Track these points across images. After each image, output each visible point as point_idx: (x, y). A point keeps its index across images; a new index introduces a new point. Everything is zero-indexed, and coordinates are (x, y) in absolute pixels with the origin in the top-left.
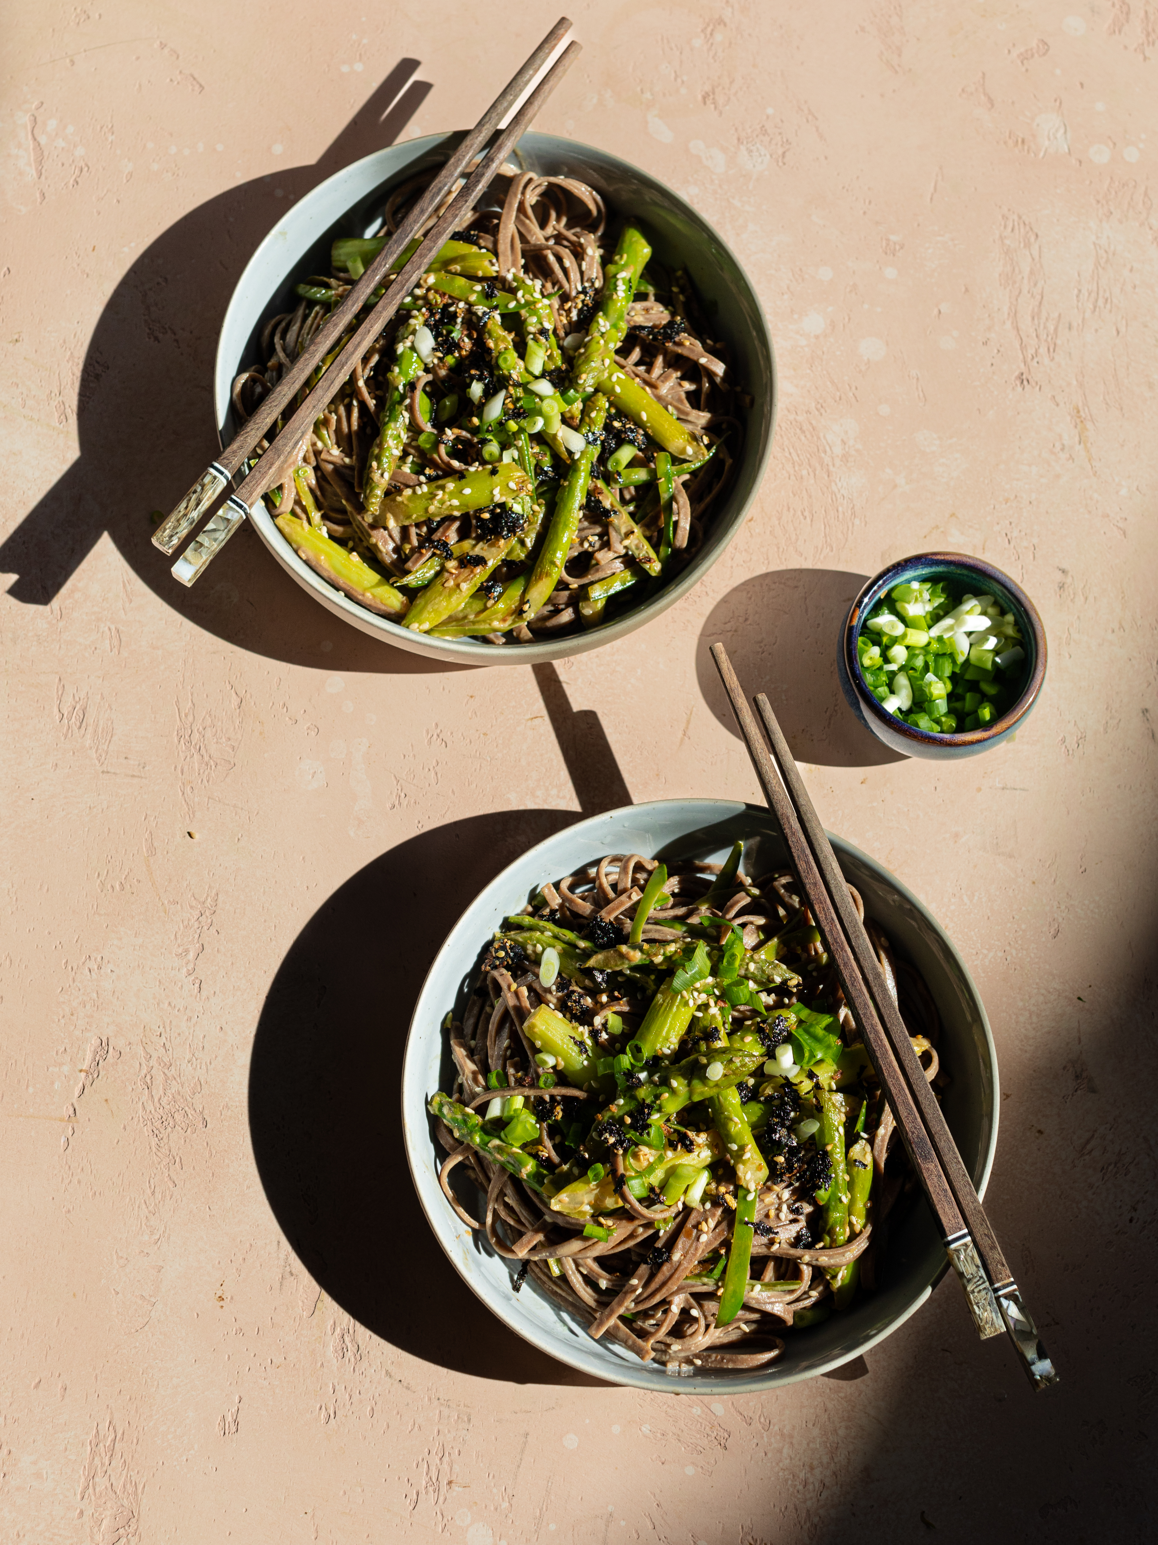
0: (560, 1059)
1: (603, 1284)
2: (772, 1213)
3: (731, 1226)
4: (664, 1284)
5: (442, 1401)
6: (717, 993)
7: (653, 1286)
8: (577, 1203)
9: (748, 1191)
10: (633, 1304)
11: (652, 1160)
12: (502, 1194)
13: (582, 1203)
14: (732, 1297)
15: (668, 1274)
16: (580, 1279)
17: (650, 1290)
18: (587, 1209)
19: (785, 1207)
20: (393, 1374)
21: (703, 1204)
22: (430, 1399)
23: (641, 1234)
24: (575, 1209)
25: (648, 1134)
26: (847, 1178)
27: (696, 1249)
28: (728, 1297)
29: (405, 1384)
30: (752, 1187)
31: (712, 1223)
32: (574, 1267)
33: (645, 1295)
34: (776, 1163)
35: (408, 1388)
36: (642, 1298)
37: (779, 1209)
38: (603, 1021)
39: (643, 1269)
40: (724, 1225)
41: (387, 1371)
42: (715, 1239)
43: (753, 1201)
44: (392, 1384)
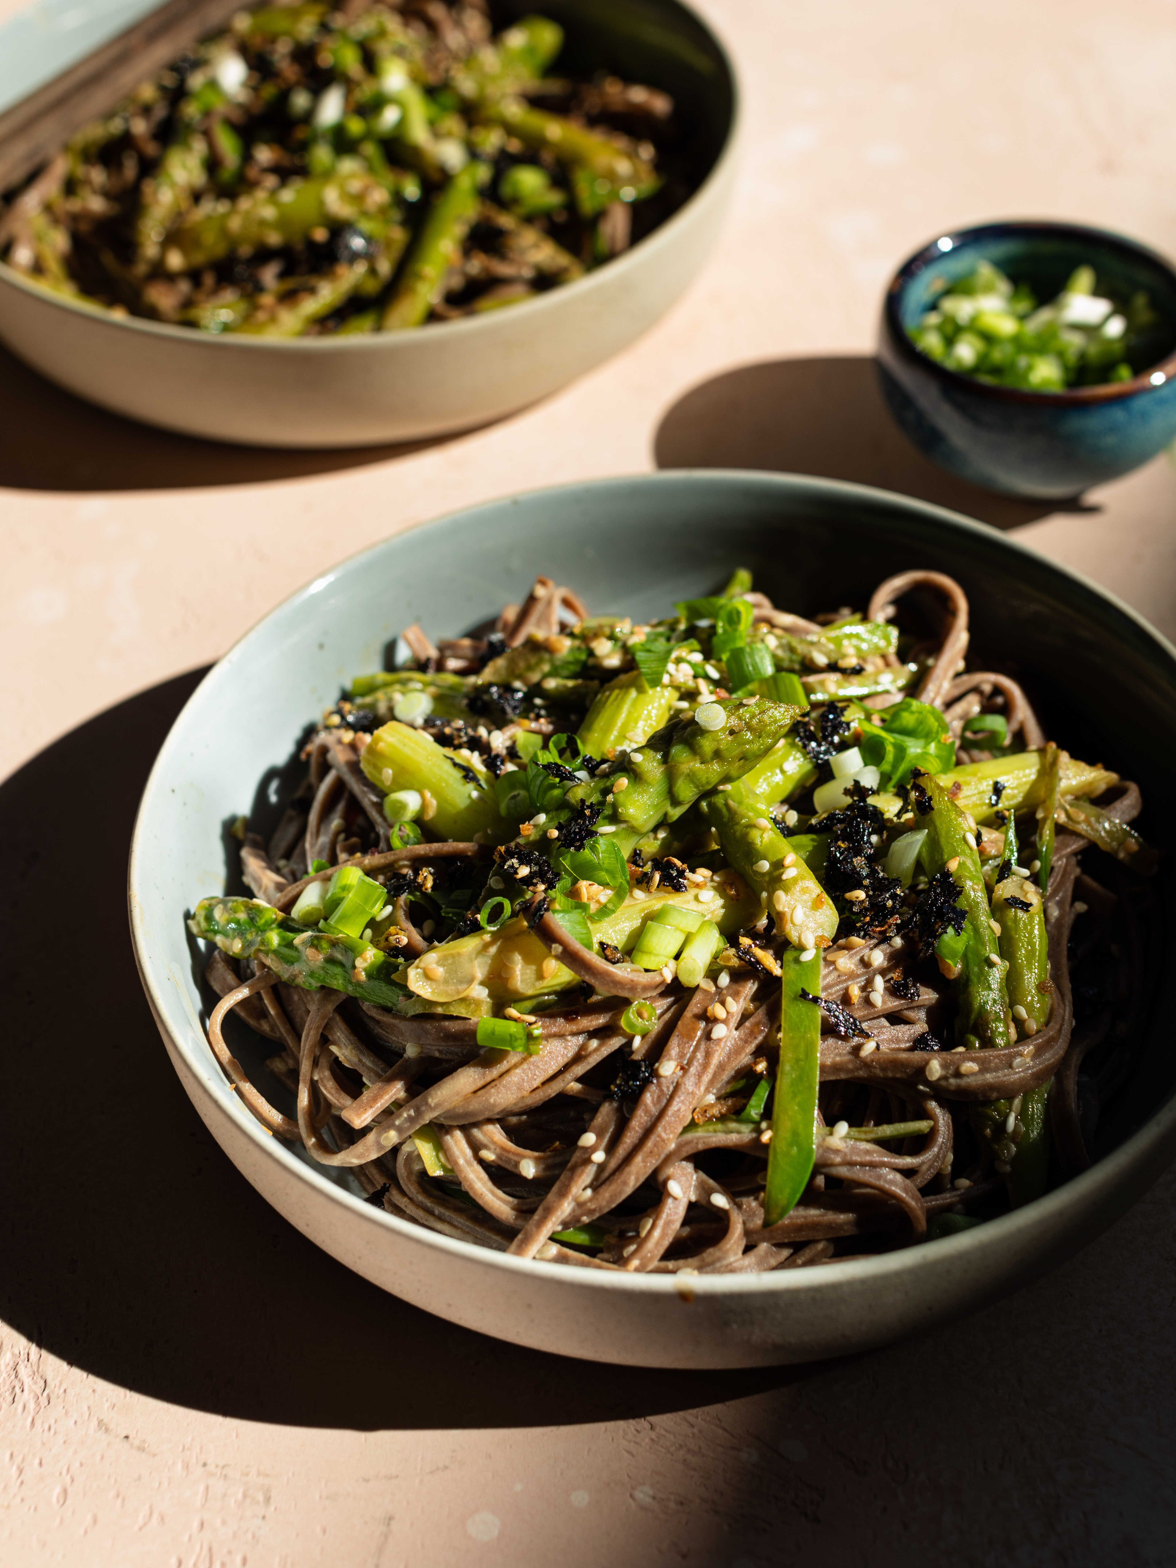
0: (428, 795)
1: (529, 1169)
2: (855, 992)
3: (774, 1015)
4: (648, 1131)
5: (211, 1468)
6: (715, 674)
7: (629, 1139)
8: (461, 982)
9: (801, 948)
10: (589, 1192)
11: (603, 899)
12: (324, 1041)
13: (471, 981)
14: (791, 1145)
15: (654, 1111)
16: (484, 1175)
17: (621, 1151)
18: (480, 993)
19: (879, 982)
20: (112, 1426)
21: (715, 979)
22: (186, 1466)
23: (596, 1050)
24: (458, 992)
25: (593, 849)
26: (997, 927)
27: (708, 1055)
28: (781, 1146)
29: (137, 1443)
30: (809, 940)
31: (735, 1007)
32: (468, 1152)
33: (613, 1164)
34: (852, 903)
35: (141, 1449)
36: (606, 1174)
37: (867, 986)
38: (508, 743)
39: (606, 1112)
40: (761, 1014)
41: (100, 1423)
42: (746, 1042)
43: (813, 964)
44: (109, 1444)
